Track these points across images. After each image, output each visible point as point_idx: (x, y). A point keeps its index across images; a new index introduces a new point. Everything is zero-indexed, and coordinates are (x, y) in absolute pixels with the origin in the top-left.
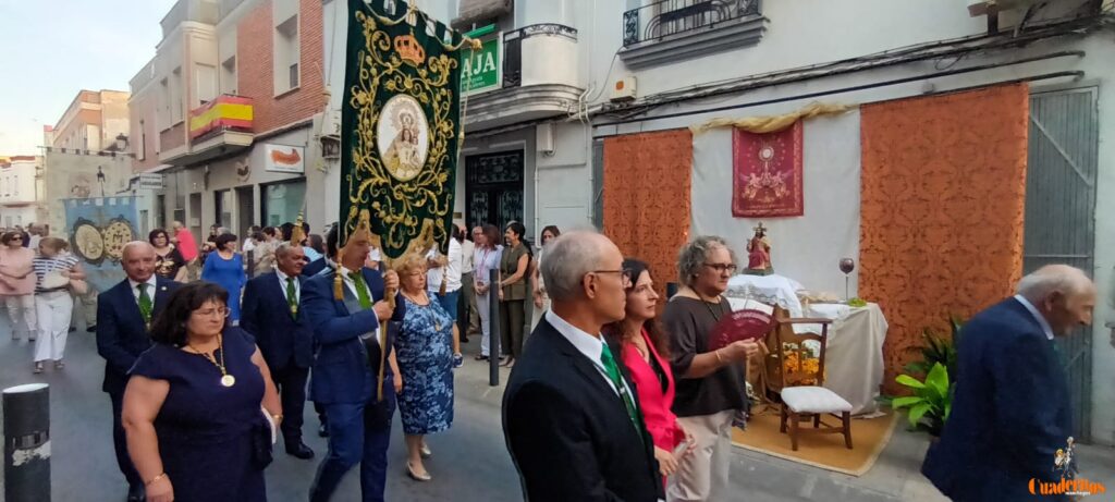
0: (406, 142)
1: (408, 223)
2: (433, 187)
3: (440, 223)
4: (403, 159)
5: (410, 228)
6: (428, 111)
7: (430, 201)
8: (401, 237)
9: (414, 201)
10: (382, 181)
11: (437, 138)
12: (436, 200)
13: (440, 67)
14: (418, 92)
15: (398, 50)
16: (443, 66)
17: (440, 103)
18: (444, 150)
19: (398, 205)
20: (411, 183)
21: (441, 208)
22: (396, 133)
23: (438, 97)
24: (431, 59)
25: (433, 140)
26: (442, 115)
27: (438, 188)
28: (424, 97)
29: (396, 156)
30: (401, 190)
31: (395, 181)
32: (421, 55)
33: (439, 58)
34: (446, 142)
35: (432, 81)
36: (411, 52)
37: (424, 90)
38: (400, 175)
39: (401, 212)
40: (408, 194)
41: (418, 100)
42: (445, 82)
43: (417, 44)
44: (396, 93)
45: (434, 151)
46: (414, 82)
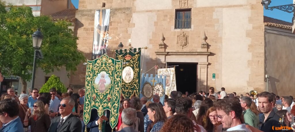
0: (128, 75)
1: (130, 91)
2: (135, 83)
3: (137, 91)
4: (127, 79)
5: (131, 92)
6: (133, 68)
7: (135, 86)
8: (128, 94)
9: (131, 87)
10: (124, 84)
11: (135, 73)
12: (136, 86)
13: (135, 58)
14: (130, 65)
15: (125, 59)
16: (136, 57)
17: (135, 65)
18: (137, 75)
19: (127, 88)
20: (130, 83)
21: (137, 88)
22: (125, 74)
23: (135, 64)
24: (133, 57)
25: (134, 73)
26: (136, 68)
27: (136, 83)
28: (132, 65)
29: (126, 78)
30: (127, 85)
31: (126, 83)
32: (130, 57)
33: (135, 56)
34: (137, 73)
35: (133, 61)
36: (128, 58)
37: (132, 64)
38: (127, 82)
39: (128, 89)
40: (129, 85)
41: (131, 66)
42: (137, 60)
43: (129, 56)
44: (125, 67)
45: (135, 76)
46: (129, 64)
